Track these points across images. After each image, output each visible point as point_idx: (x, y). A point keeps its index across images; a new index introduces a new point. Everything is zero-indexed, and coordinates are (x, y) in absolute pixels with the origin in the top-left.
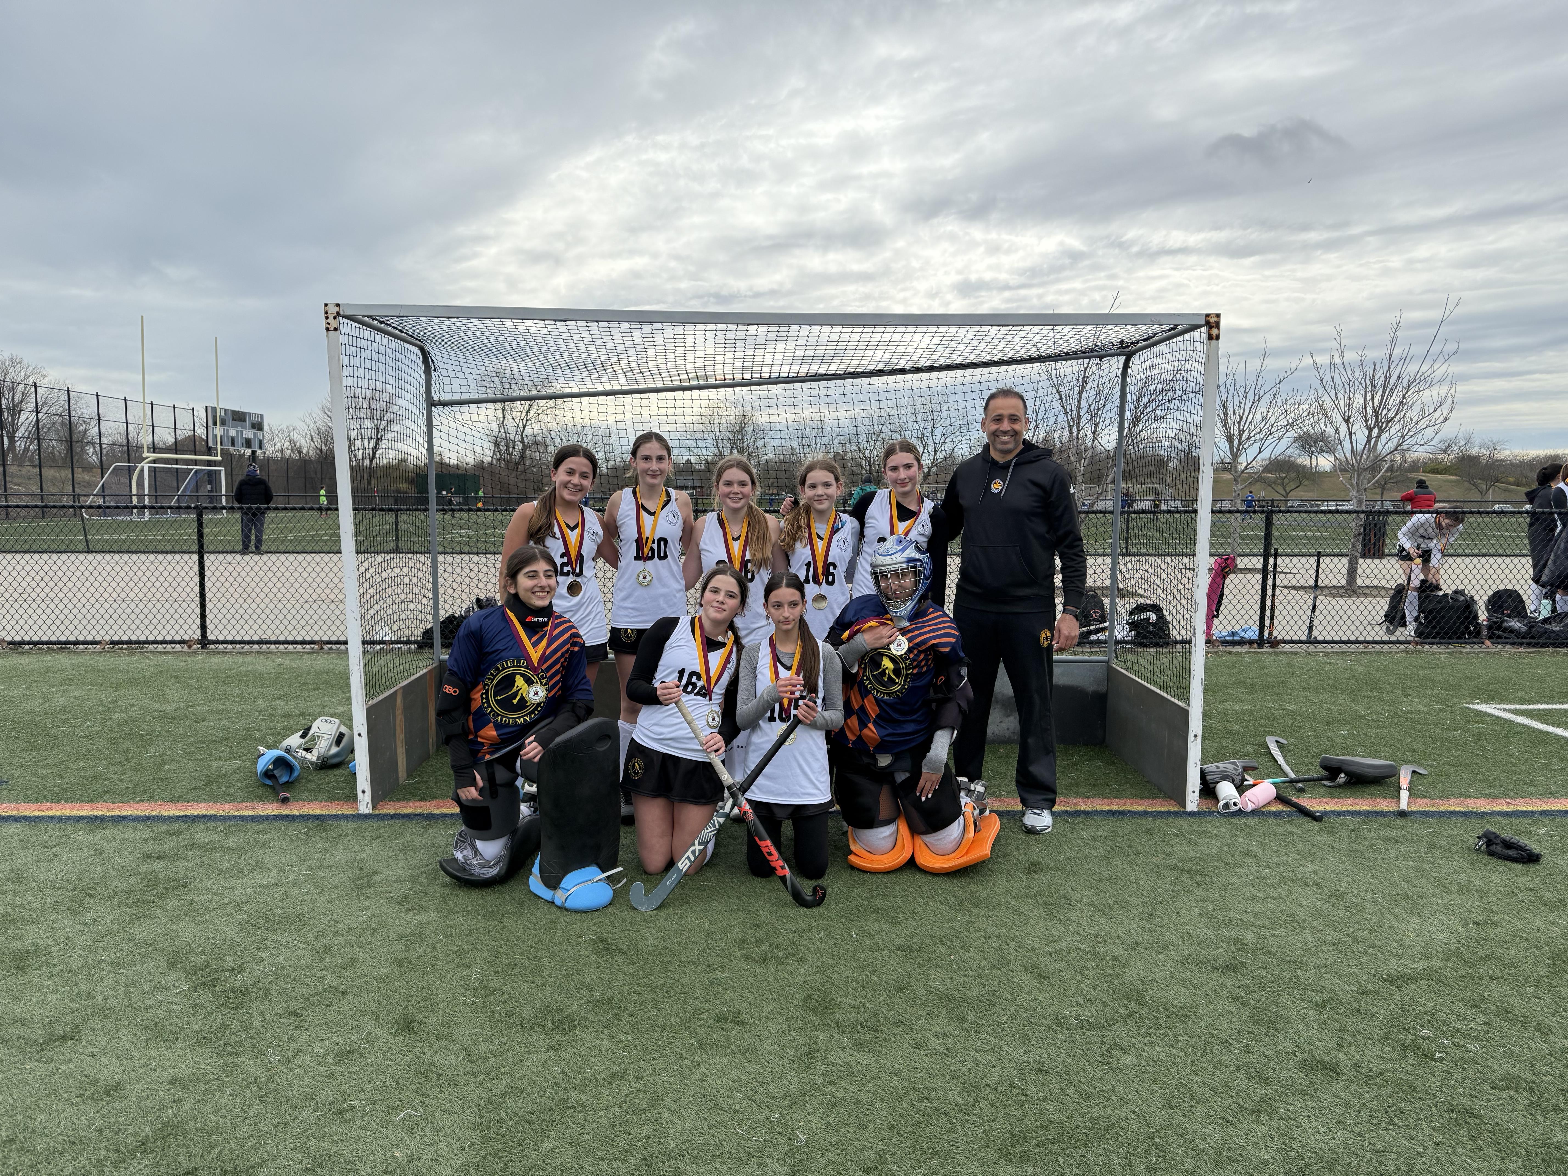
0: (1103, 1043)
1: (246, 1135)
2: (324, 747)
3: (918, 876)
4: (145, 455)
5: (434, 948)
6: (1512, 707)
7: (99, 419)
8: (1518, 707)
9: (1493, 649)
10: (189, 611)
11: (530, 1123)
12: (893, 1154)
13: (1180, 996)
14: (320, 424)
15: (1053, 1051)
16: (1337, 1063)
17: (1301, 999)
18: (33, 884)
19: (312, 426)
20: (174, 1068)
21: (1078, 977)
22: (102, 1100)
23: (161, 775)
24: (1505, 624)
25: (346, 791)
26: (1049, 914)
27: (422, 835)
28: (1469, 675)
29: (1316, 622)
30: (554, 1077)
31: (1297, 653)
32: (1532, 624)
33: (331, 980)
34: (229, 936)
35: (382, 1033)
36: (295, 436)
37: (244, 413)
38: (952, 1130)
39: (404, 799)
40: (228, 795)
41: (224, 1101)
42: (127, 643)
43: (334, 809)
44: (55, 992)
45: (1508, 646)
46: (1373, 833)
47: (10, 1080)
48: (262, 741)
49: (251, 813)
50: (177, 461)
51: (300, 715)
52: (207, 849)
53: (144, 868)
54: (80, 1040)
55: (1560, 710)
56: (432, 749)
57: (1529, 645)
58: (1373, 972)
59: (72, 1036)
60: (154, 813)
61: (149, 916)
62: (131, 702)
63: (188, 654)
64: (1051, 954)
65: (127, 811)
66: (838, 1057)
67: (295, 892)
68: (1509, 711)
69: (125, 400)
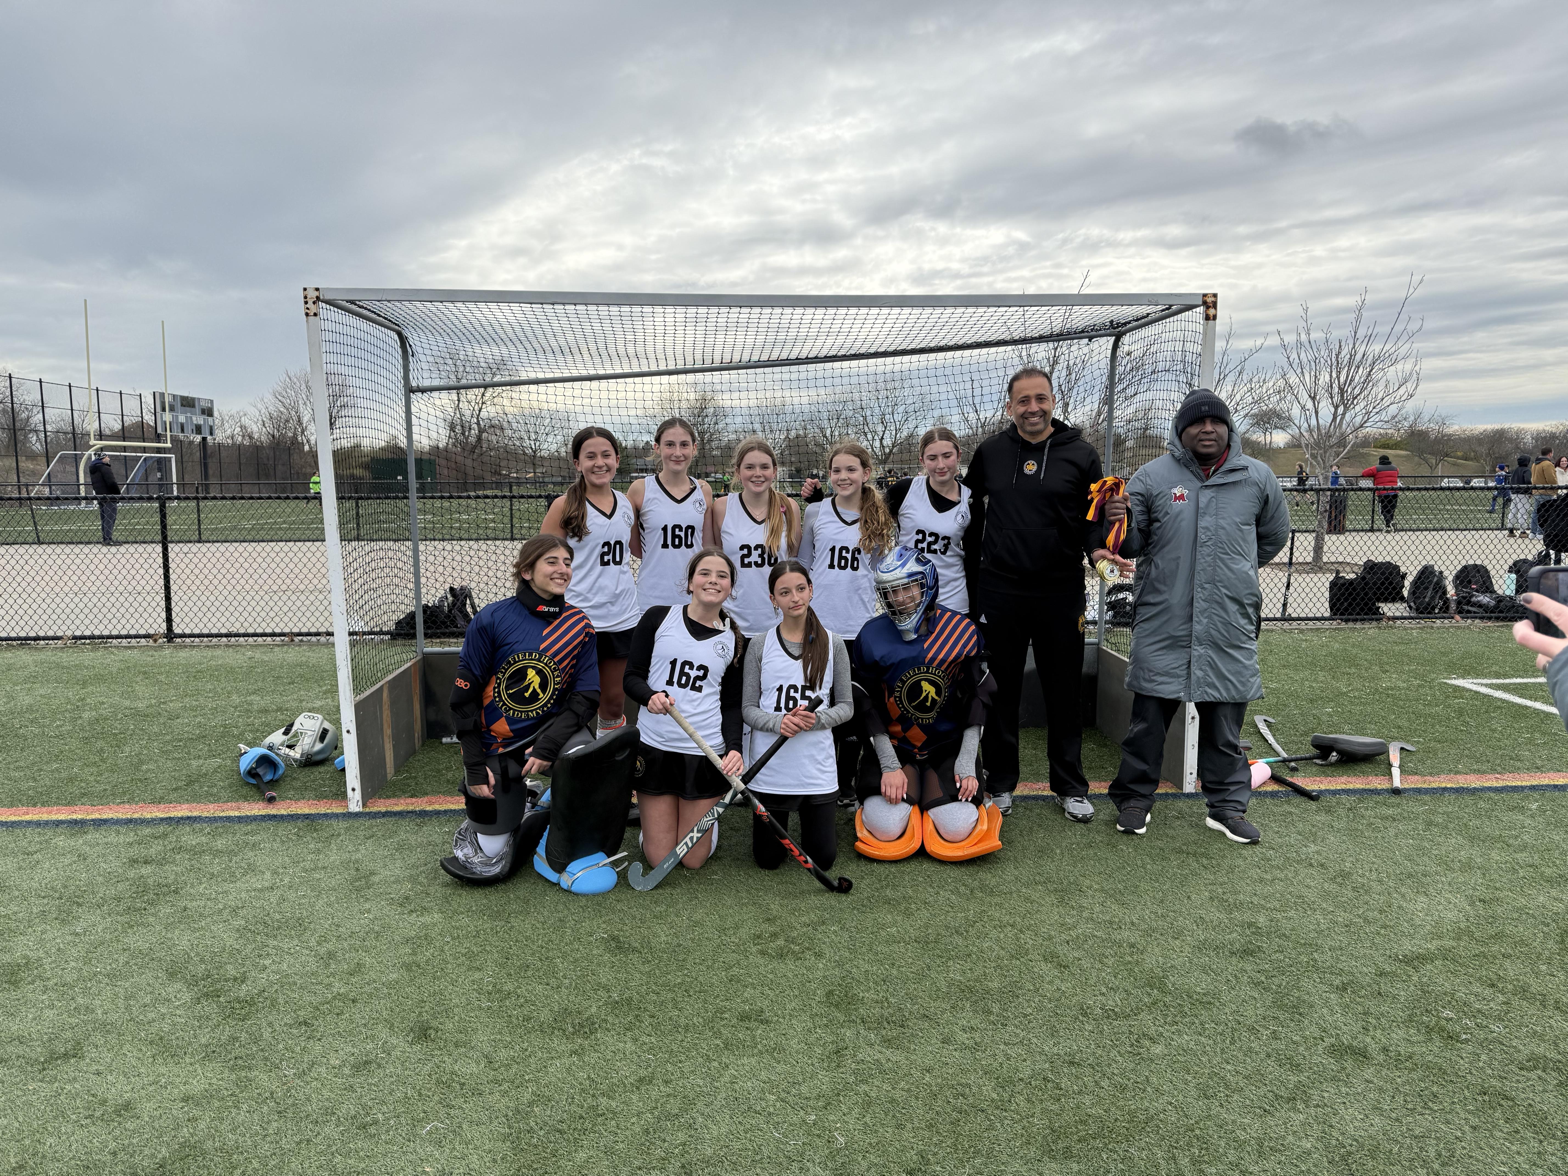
0: (1131, 1033)
1: (269, 1153)
2: (307, 743)
3: (925, 865)
4: (92, 442)
5: (442, 951)
6: (1489, 681)
7: (43, 407)
8: (1494, 681)
9: (1462, 623)
10: (154, 604)
11: (560, 1131)
12: (935, 1154)
13: (1201, 984)
14: (272, 409)
15: (1083, 1044)
16: (1366, 1047)
17: (1321, 983)
18: (17, 893)
19: (263, 411)
20: (185, 1084)
21: (1098, 965)
22: (113, 1121)
23: (139, 775)
24: (1474, 599)
25: (333, 789)
26: (1061, 901)
27: (416, 833)
28: (1443, 650)
29: (1290, 600)
30: (581, 1084)
31: (1272, 631)
32: (1500, 599)
33: (339, 987)
34: (228, 944)
35: (399, 1043)
36: (245, 421)
37: (193, 399)
38: (991, 1128)
39: (394, 796)
40: (211, 795)
41: (240, 1118)
42: (89, 638)
43: (322, 808)
44: (52, 1006)
45: (1477, 621)
46: (1369, 811)
47: (13, 1102)
48: (240, 738)
49: (237, 814)
50: (125, 449)
51: (277, 711)
52: (196, 852)
53: (131, 874)
54: (82, 1057)
55: (1534, 684)
56: (418, 744)
57: (1497, 619)
58: (1388, 952)
59: (75, 1053)
60: (136, 816)
61: (142, 924)
62: (101, 699)
63: (155, 649)
64: (1068, 942)
65: (107, 814)
66: (867, 1054)
67: (291, 895)
68: (1486, 685)
69: (70, 386)
